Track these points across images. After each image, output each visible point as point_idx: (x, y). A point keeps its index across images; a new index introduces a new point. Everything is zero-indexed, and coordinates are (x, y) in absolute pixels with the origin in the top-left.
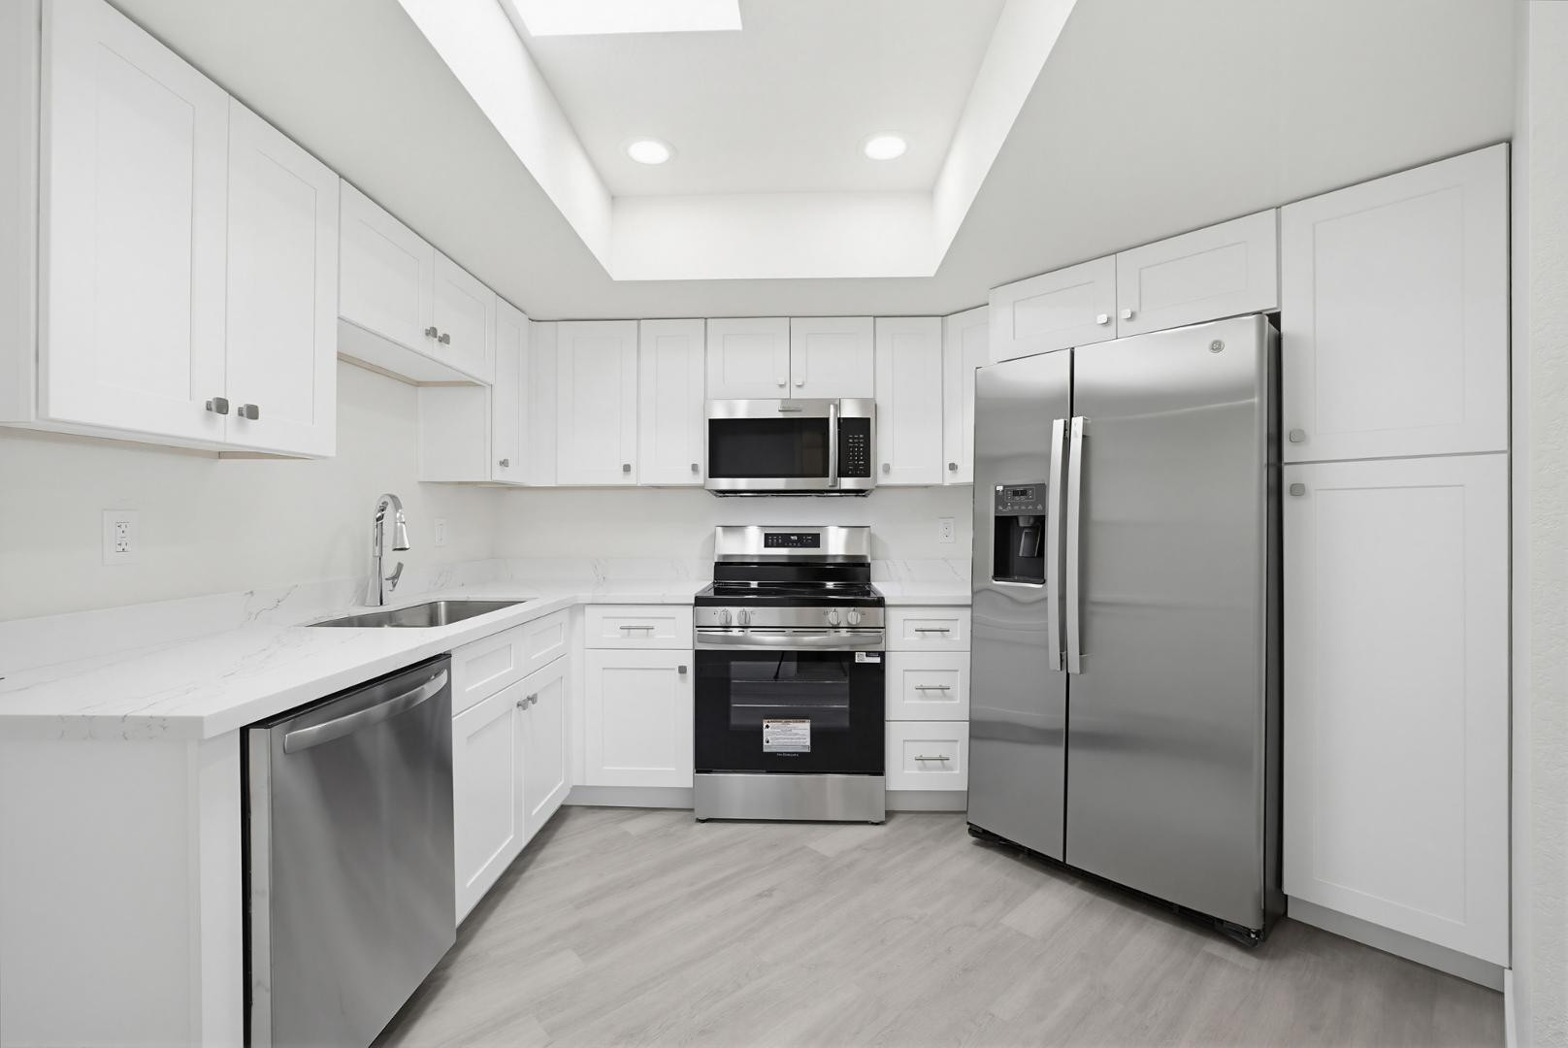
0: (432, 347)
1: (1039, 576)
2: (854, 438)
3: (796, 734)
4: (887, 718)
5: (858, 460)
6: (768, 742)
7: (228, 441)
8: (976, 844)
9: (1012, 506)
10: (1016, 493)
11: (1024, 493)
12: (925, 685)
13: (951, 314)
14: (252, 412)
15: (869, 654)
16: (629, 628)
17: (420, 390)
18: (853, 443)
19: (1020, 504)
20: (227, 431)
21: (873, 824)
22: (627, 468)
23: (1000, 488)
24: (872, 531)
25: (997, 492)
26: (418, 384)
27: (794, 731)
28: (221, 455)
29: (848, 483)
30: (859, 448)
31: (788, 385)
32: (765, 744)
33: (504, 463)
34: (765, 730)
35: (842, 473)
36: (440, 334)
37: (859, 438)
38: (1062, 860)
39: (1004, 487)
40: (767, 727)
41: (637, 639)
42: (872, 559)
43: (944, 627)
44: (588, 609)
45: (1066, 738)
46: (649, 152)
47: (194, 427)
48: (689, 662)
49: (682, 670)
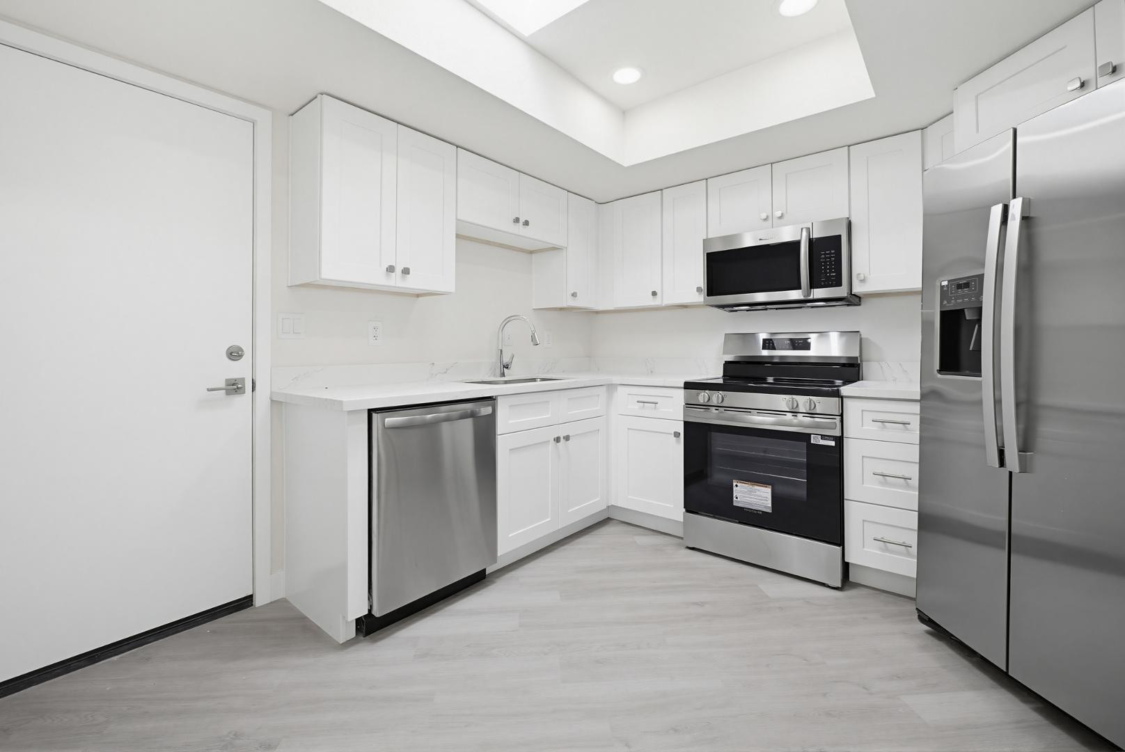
0: (519, 229)
1: (976, 370)
2: (825, 254)
3: (760, 496)
4: (845, 498)
5: (831, 272)
6: (737, 498)
7: (397, 285)
8: (928, 633)
9: (956, 299)
10: (959, 286)
11: (967, 285)
12: (886, 473)
13: (931, 124)
14: (406, 271)
15: (823, 437)
16: (644, 402)
17: (533, 255)
18: (826, 258)
19: (963, 297)
20: (396, 281)
21: (829, 587)
22: (654, 294)
23: (945, 283)
24: (862, 336)
25: (942, 287)
26: (531, 252)
27: (758, 493)
28: (418, 296)
29: (819, 293)
30: (831, 262)
31: (770, 218)
32: (735, 499)
33: (574, 295)
34: (735, 488)
35: (813, 284)
36: (522, 220)
37: (830, 253)
38: (1005, 670)
39: (949, 281)
40: (737, 486)
41: (648, 411)
42: (861, 361)
43: (905, 421)
44: (620, 388)
45: (1010, 542)
46: (627, 76)
47: (378, 278)
48: (681, 431)
49: (677, 435)
